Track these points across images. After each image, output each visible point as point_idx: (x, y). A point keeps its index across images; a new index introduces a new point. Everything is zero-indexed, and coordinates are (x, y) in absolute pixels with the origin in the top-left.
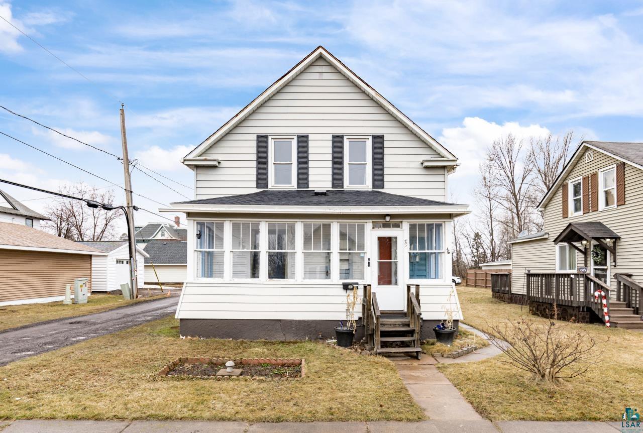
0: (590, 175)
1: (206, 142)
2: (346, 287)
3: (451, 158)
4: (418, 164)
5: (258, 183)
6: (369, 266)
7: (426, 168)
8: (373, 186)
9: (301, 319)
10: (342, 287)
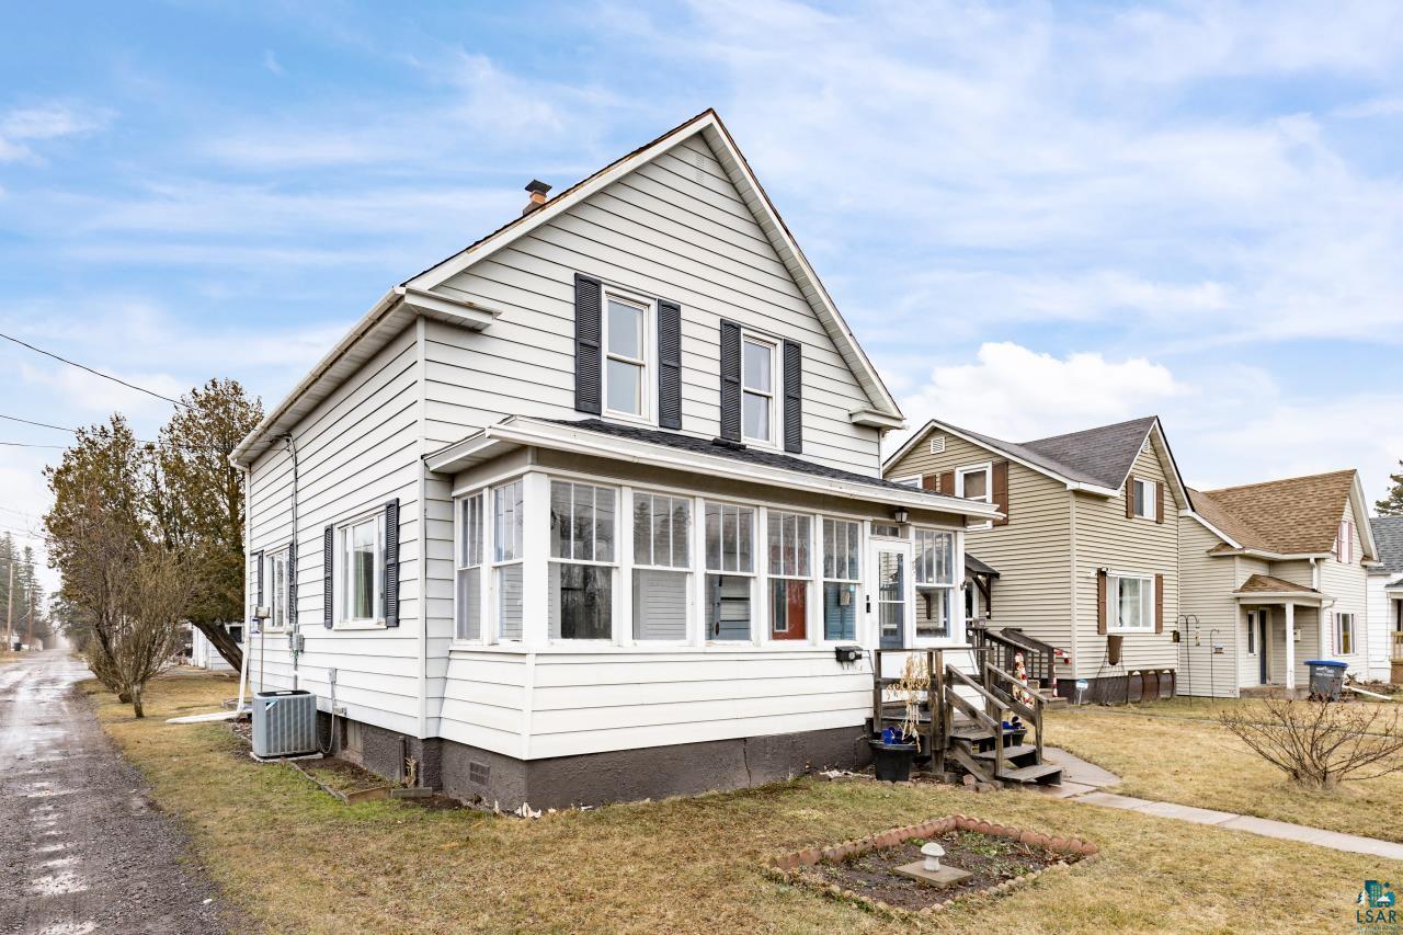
0: (938, 475)
1: (465, 254)
2: (842, 656)
3: (896, 414)
4: (844, 416)
5: (577, 401)
6: (868, 611)
7: (856, 425)
8: (785, 446)
9: (783, 732)
10: (834, 656)
